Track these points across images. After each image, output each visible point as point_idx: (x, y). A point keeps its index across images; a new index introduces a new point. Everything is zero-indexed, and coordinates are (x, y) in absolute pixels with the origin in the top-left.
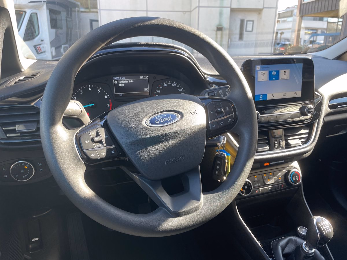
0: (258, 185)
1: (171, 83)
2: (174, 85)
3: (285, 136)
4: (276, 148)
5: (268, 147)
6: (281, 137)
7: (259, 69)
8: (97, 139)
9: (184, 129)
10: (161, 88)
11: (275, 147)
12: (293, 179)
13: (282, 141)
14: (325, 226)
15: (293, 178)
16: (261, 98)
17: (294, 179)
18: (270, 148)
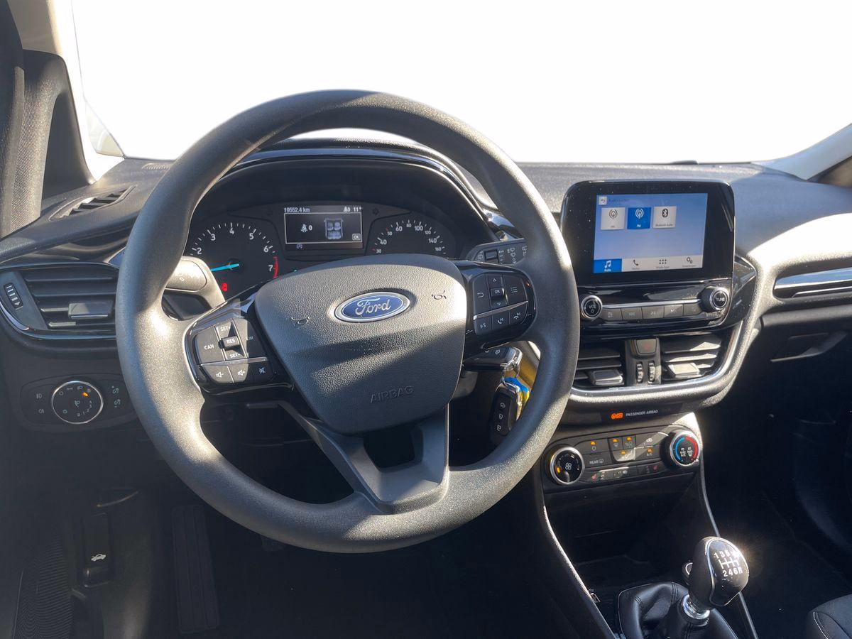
0: (597, 462)
1: (413, 225)
2: (419, 228)
3: (662, 354)
4: (639, 381)
5: (620, 378)
6: (653, 356)
7: (605, 203)
8: (231, 342)
9: (416, 330)
10: (390, 233)
11: (637, 378)
12: (680, 454)
13: (655, 366)
14: (728, 560)
15: (679, 450)
16: (608, 268)
17: (683, 454)
18: (625, 380)
